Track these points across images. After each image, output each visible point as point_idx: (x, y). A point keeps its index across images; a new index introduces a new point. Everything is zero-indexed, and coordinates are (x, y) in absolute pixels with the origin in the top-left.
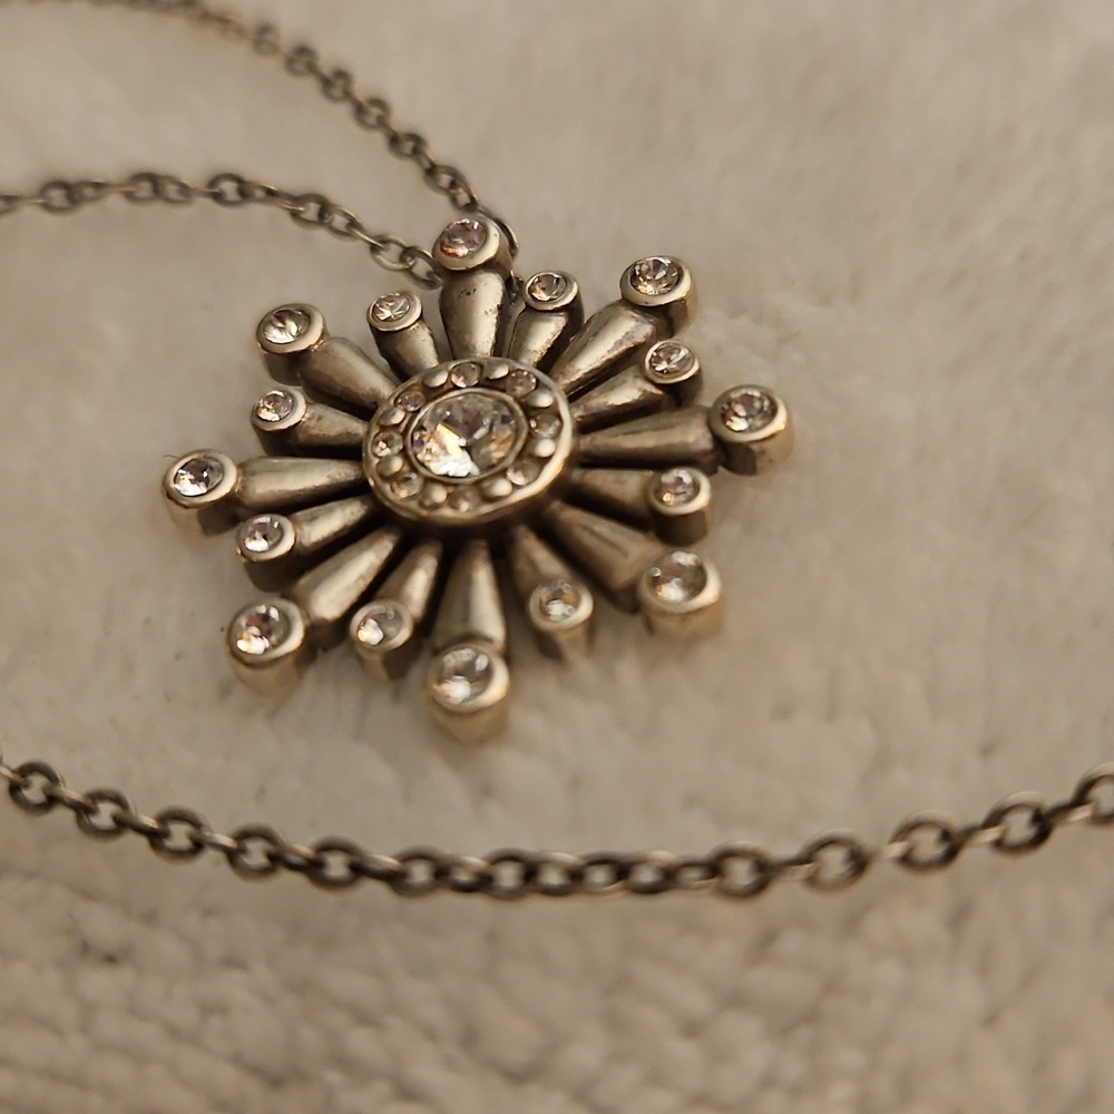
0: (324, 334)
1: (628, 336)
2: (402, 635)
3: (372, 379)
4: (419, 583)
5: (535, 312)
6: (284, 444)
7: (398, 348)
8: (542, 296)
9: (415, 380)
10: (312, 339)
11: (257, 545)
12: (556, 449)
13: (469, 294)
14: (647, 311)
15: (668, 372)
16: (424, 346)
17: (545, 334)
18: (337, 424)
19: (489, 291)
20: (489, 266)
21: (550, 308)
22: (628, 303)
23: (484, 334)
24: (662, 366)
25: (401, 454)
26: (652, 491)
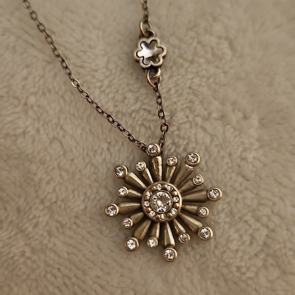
0: (127, 171)
5: (169, 166)
17: (172, 172)
20: (158, 155)
23: (160, 173)
25: (150, 206)
26: (198, 211)
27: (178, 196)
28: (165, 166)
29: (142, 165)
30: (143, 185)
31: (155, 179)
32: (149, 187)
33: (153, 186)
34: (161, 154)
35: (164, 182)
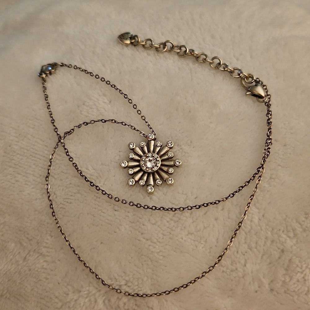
2: (144, 184)
3: (140, 153)
4: (145, 178)
5: (157, 146)
7: (143, 149)
11: (130, 172)
12: (159, 165)
13: (150, 143)
16: (146, 150)
17: (158, 149)
18: (137, 158)
20: (153, 140)
21: (159, 146)
22: (167, 146)
23: (152, 149)
24: (170, 155)
25: (144, 164)
26: (168, 170)
27: (159, 160)
28: (155, 146)
29: (143, 144)
30: (142, 154)
31: (149, 151)
32: (145, 155)
33: (147, 155)
34: (155, 140)
35: (153, 153)
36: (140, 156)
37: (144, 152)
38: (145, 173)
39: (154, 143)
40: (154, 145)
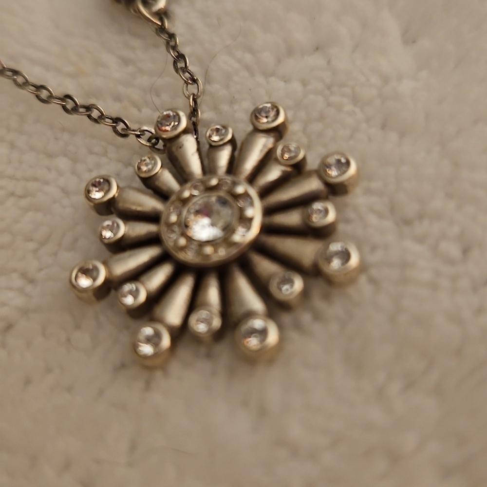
0: (118, 187)
1: (264, 146)
2: (217, 323)
3: (150, 203)
5: (214, 148)
6: (121, 246)
7: (157, 183)
8: (215, 138)
9: (173, 198)
10: (114, 192)
11: (129, 300)
12: (255, 212)
13: (180, 148)
14: (268, 131)
15: (290, 158)
16: (168, 179)
17: (224, 157)
18: (142, 229)
19: (189, 144)
20: (185, 131)
21: (221, 143)
22: (257, 130)
23: (195, 165)
24: (286, 156)
30: (158, 205)
31: (184, 180)
33: (181, 194)
34: (193, 128)
36: (153, 218)
37: (163, 195)
38: (200, 274)
39: (198, 143)
40: (199, 150)
